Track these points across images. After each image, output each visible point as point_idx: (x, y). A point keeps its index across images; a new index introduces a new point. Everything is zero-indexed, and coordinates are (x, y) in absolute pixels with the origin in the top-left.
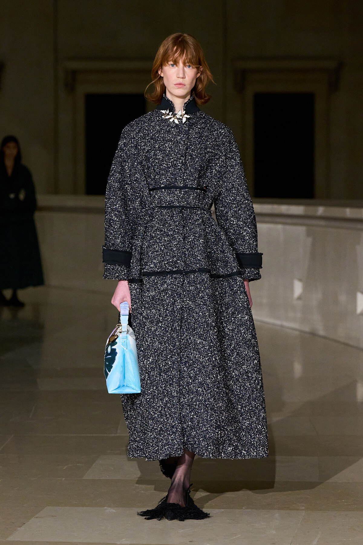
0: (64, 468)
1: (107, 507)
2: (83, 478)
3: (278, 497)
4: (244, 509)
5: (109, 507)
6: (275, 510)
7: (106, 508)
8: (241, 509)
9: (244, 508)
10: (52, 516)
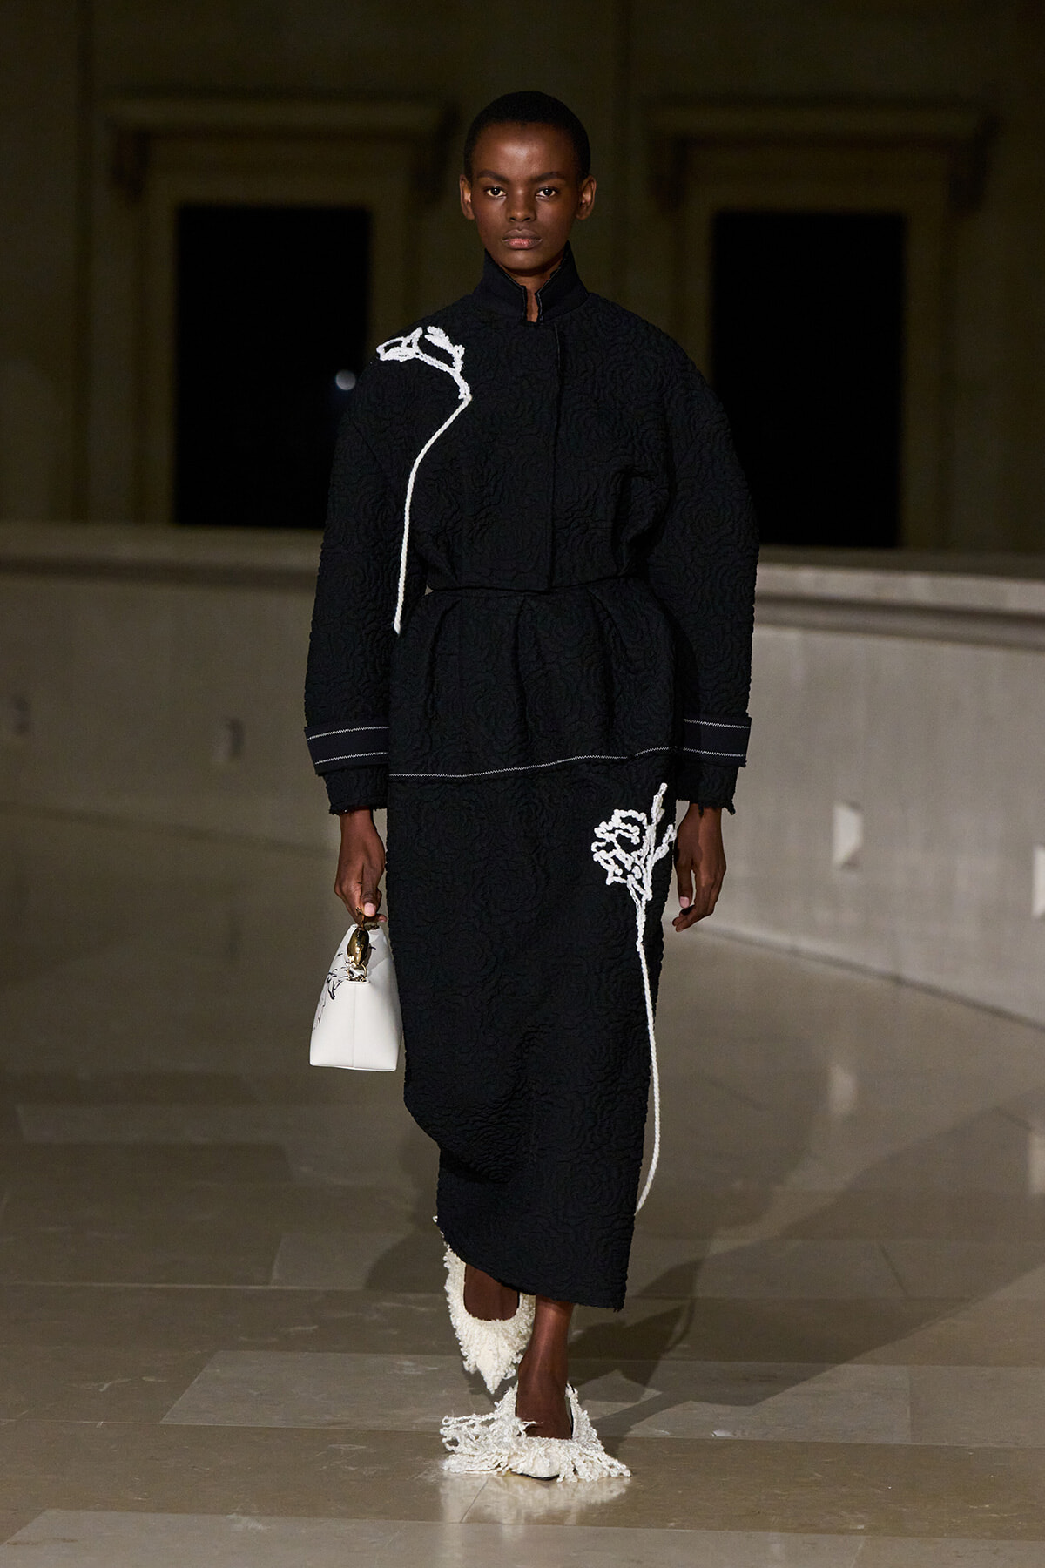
0: (104, 1389)
1: (238, 1513)
2: (162, 1423)
3: (778, 1492)
4: (671, 1527)
5: (244, 1514)
6: (771, 1534)
7: (233, 1516)
8: (665, 1527)
9: (672, 1524)
10: (64, 1540)
